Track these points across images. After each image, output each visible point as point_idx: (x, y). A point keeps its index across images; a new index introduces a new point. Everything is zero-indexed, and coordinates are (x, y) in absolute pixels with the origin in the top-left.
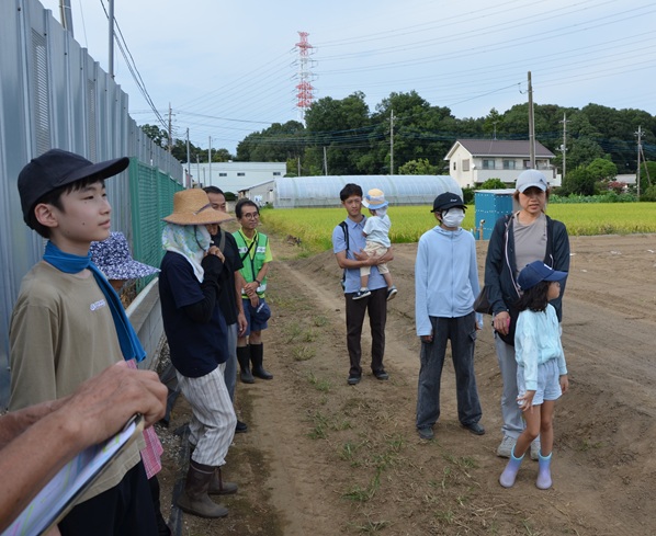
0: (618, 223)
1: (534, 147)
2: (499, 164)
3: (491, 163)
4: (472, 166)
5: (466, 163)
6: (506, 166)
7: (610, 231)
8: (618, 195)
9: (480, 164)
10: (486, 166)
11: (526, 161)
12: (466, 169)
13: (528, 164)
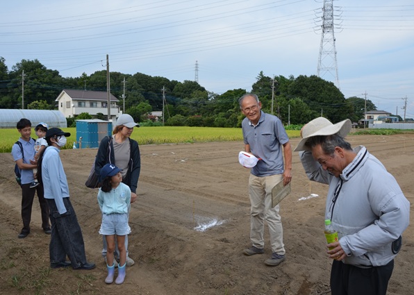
0: (155, 138)
1: (108, 96)
2: (88, 104)
3: (83, 104)
4: (72, 105)
6: (92, 105)
7: (151, 142)
8: (153, 122)
9: (77, 104)
10: (80, 105)
11: (102, 103)
12: (68, 106)
13: (104, 105)
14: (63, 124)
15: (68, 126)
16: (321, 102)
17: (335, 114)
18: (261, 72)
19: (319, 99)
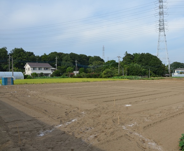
1: (47, 65)
2: (37, 69)
3: (35, 69)
4: (30, 69)
5: (29, 68)
6: (39, 69)
9: (32, 69)
10: (34, 69)
11: (44, 68)
12: (29, 70)
13: (45, 69)
14: (22, 78)
15: (24, 79)
16: (150, 65)
17: (157, 70)
18: (126, 52)
19: (149, 64)
